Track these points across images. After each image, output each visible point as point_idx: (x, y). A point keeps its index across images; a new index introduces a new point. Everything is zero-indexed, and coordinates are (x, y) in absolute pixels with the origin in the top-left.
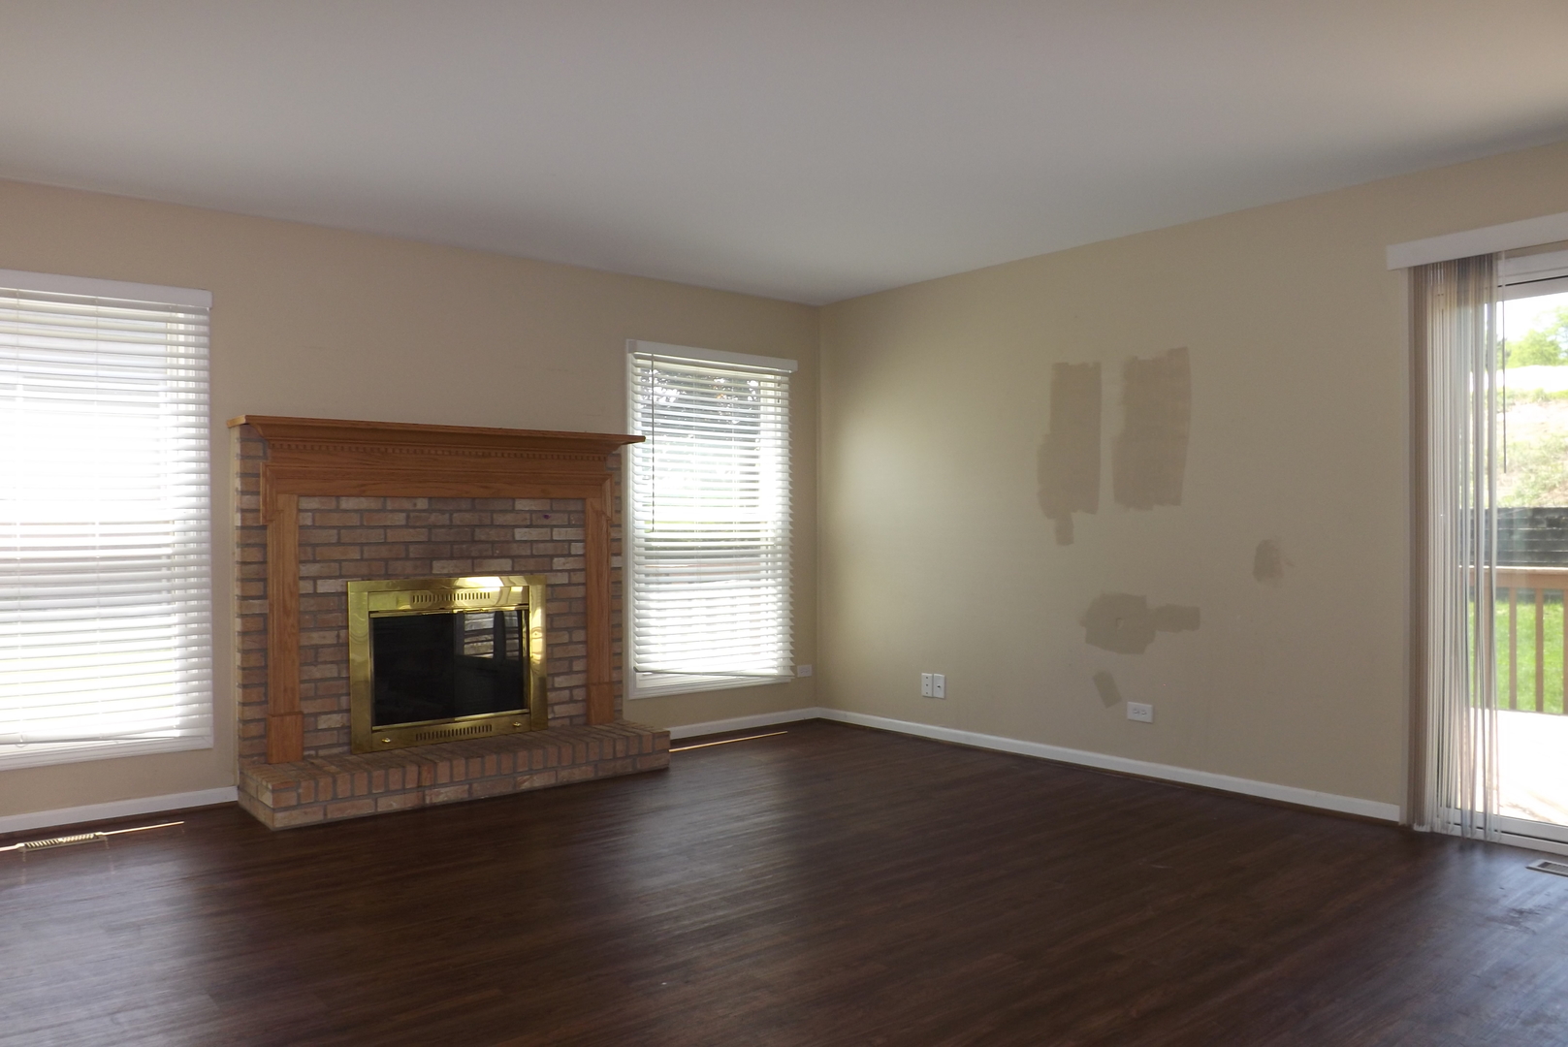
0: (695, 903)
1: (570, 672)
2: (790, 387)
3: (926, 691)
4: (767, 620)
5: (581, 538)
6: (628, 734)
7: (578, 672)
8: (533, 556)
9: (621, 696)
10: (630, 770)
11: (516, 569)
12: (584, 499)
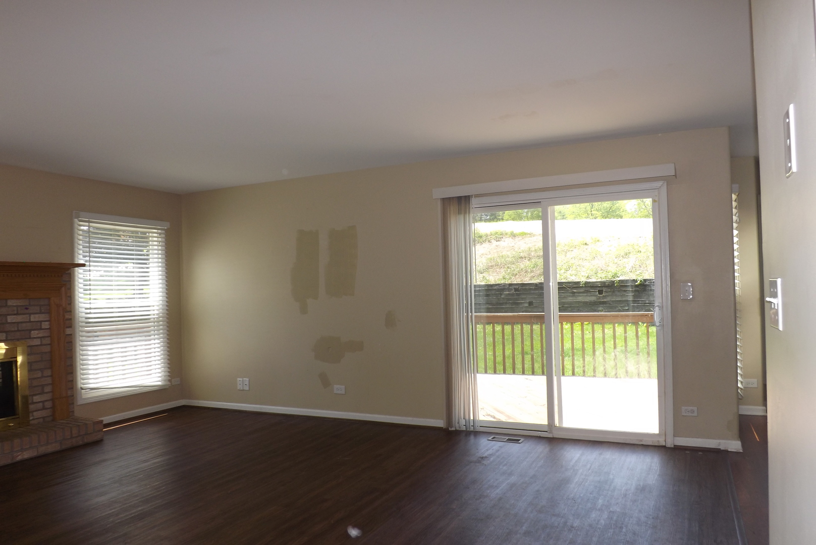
0: (125, 506)
1: (42, 393)
2: (166, 236)
3: (240, 387)
4: (155, 357)
5: (48, 319)
6: (79, 424)
7: (47, 393)
8: (18, 331)
9: (73, 403)
10: (81, 443)
11: (9, 338)
12: (49, 299)
